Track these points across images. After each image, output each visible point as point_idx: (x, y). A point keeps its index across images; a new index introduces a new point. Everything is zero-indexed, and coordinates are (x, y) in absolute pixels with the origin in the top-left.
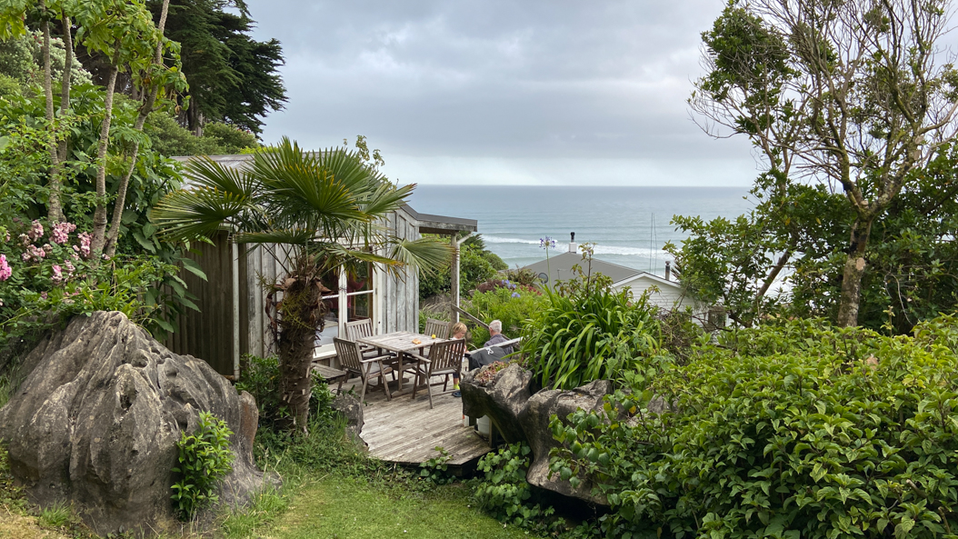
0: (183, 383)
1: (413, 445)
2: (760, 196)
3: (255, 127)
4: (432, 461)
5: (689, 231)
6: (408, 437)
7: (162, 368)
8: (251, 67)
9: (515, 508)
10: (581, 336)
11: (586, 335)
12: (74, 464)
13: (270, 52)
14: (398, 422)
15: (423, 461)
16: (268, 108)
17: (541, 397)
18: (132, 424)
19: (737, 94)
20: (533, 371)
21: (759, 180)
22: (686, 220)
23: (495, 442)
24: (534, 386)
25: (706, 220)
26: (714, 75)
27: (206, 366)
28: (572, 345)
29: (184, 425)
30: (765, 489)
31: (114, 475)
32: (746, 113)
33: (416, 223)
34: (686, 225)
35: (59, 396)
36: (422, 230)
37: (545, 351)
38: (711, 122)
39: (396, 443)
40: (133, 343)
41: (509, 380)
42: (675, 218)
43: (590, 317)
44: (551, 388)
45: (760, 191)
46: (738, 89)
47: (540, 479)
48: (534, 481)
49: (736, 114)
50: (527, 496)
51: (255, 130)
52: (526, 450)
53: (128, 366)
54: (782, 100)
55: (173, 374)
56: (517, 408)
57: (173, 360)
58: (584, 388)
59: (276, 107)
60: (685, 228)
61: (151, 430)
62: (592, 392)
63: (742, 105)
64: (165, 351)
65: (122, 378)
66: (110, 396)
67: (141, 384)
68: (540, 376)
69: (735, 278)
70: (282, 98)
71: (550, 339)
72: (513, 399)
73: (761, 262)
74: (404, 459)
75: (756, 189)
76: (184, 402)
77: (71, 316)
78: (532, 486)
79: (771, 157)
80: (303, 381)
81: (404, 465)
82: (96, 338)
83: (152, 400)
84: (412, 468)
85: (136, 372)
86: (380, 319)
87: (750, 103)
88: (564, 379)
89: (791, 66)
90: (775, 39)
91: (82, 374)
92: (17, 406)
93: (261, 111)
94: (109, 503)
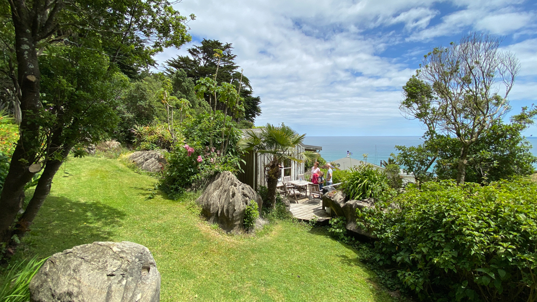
0: (246, 192)
1: (306, 214)
2: (426, 138)
3: (252, 121)
4: (313, 219)
5: (401, 151)
6: (304, 212)
7: (240, 187)
8: (252, 104)
9: (342, 237)
10: (363, 183)
11: (365, 183)
12: (219, 212)
13: (257, 100)
14: (301, 207)
15: (310, 219)
16: (256, 115)
17: (350, 202)
18: (234, 202)
19: (415, 106)
20: (347, 194)
21: (426, 133)
22: (400, 147)
23: (332, 215)
24: (347, 199)
25: (408, 147)
26: (407, 99)
27: (250, 187)
28: (360, 186)
29: (247, 204)
30: (443, 235)
31: (230, 216)
32: (419, 111)
33: (304, 148)
34: (400, 148)
35: (216, 193)
36: (306, 150)
37: (351, 187)
38: (407, 115)
39: (301, 213)
40: (233, 180)
41: (339, 197)
42: (396, 146)
43: (366, 178)
44: (354, 199)
45: (426, 137)
46: (416, 104)
47: (351, 228)
48: (349, 229)
49: (415, 112)
50: (346, 233)
51: (253, 122)
52: (345, 219)
53: (233, 186)
54: (432, 106)
55: (243, 189)
56: (342, 205)
57: (243, 185)
58: (365, 200)
59: (258, 115)
60: (399, 150)
61: (239, 204)
62: (369, 201)
63: (417, 109)
64: (241, 183)
65: (231, 189)
66: (228, 194)
67: (236, 191)
68: (349, 196)
69: (417, 166)
70: (260, 112)
71: (352, 184)
72: (341, 202)
73: (426, 160)
74: (304, 219)
75: (424, 136)
76: (246, 197)
77: (217, 173)
78: (348, 230)
79: (428, 126)
80: (274, 193)
81: (304, 220)
82: (224, 178)
83: (239, 196)
84: (307, 221)
85: (235, 188)
86: (293, 176)
87: (419, 108)
88: (358, 197)
89: (433, 95)
90: (428, 86)
91: (221, 188)
92: (204, 196)
93: (254, 116)
94: (228, 224)
